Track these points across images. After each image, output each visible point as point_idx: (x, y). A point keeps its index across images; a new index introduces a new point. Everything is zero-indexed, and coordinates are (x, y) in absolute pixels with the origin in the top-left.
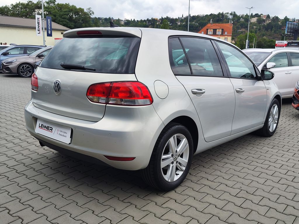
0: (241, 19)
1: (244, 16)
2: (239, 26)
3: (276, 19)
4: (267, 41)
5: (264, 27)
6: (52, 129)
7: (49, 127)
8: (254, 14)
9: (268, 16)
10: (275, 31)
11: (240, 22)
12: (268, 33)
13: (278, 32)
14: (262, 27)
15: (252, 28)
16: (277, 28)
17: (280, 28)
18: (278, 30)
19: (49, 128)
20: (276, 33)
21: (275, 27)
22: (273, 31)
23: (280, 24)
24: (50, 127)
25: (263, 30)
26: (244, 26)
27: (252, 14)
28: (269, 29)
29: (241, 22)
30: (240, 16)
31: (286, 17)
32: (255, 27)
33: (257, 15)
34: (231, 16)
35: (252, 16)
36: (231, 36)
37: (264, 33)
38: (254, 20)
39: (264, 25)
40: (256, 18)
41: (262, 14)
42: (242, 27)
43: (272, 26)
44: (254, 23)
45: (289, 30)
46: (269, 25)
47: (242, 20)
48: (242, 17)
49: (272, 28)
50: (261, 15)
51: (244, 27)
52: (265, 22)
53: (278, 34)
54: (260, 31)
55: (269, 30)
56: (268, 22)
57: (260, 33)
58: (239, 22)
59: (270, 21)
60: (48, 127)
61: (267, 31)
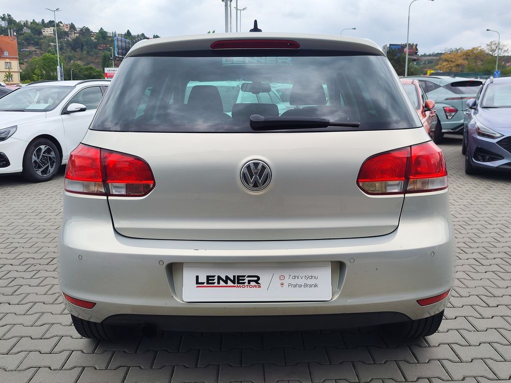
0: (25, 28)
1: (30, 23)
2: (23, 41)
3: (86, 31)
4: (83, 69)
5: (68, 43)
6: (256, 279)
7: (244, 276)
8: (46, 21)
9: (72, 27)
10: (88, 52)
11: (23, 34)
12: (77, 55)
13: (92, 53)
14: (65, 45)
15: (47, 45)
16: (90, 47)
17: (96, 47)
18: (93, 50)
19: (244, 280)
20: (90, 55)
21: (86, 45)
22: (85, 52)
23: (94, 40)
24: (248, 277)
25: (68, 50)
26: (32, 42)
27: (43, 20)
28: (77, 48)
29: (25, 34)
30: (22, 23)
31: (101, 29)
32: (52, 44)
33: (51, 24)
34: (3, 22)
35: (45, 25)
36: (17, 58)
37: (71, 54)
38: (49, 32)
39: (68, 40)
40: (52, 28)
41: (61, 22)
42: (29, 44)
43: (82, 43)
44: (50, 37)
45: (120, 51)
46: (76, 40)
47: (25, 30)
48: (26, 24)
49: (83, 46)
50: (61, 24)
51: (32, 44)
52: (68, 37)
53: (93, 56)
54: (63, 50)
55: (78, 50)
56: (74, 36)
57: (64, 54)
58: (21, 34)
59: (77, 35)
60: (238, 277)
61: (75, 51)
